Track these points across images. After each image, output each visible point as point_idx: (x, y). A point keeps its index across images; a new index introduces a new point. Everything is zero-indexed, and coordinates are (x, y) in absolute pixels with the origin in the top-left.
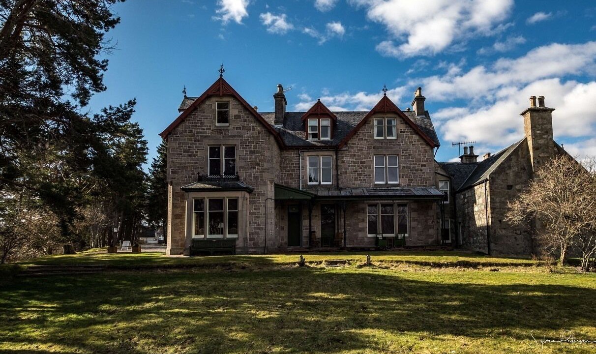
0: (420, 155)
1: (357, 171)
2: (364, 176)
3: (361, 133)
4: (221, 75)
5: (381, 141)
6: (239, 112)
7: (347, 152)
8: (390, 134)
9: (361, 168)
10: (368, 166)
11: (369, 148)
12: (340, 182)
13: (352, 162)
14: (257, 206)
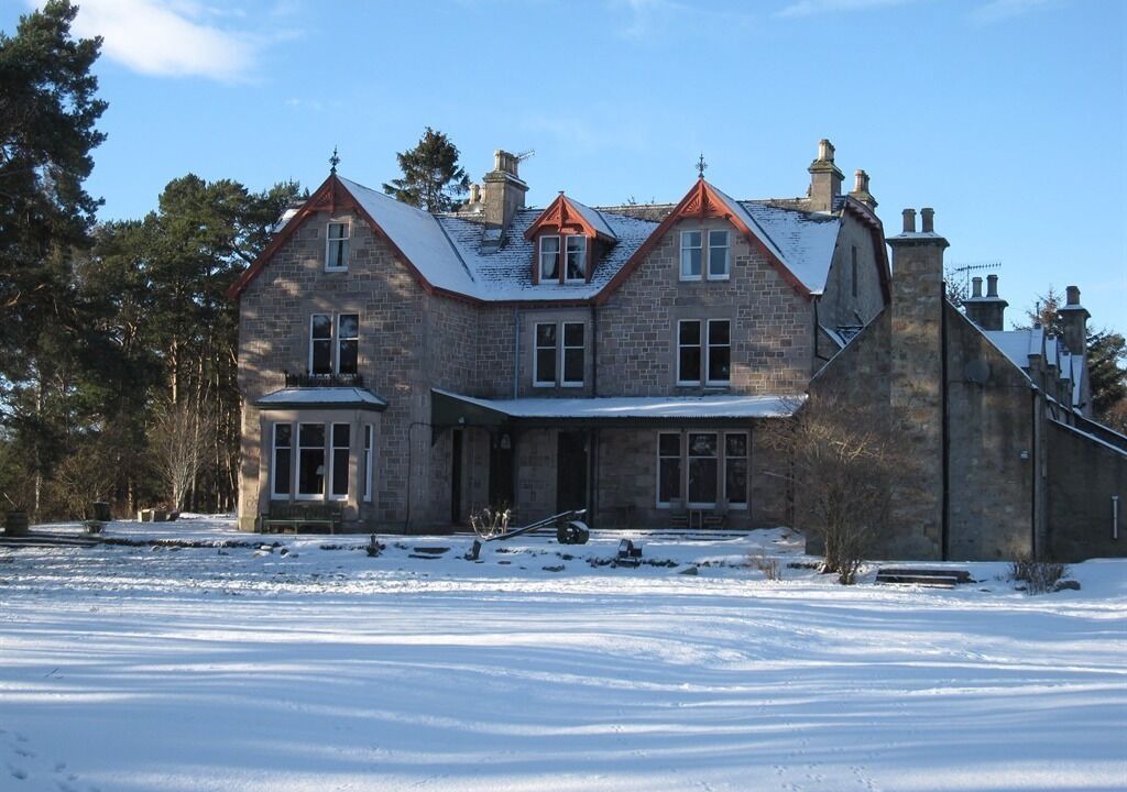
0: (779, 317)
1: (636, 357)
2: (654, 367)
3: (649, 268)
4: (333, 170)
5: (692, 286)
6: (366, 243)
7: (618, 312)
8: (718, 268)
9: (646, 350)
10: (661, 344)
11: (665, 303)
12: (599, 382)
13: (626, 335)
14: (394, 438)
